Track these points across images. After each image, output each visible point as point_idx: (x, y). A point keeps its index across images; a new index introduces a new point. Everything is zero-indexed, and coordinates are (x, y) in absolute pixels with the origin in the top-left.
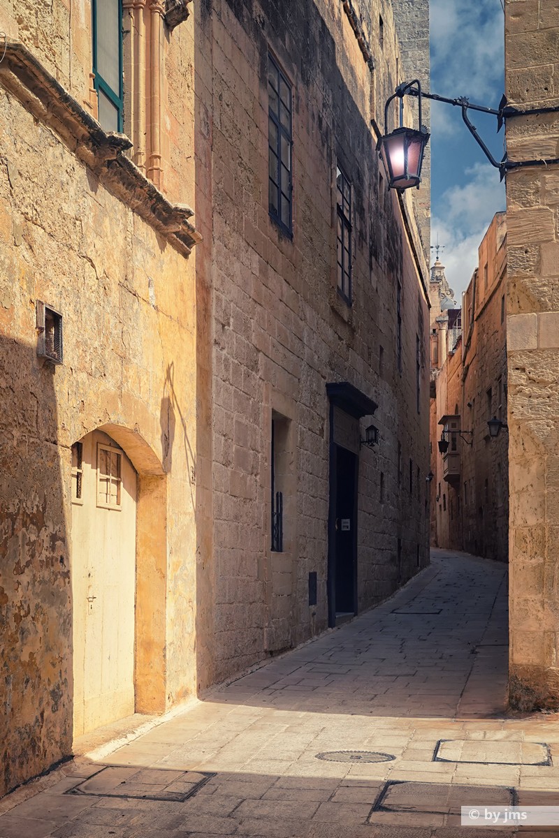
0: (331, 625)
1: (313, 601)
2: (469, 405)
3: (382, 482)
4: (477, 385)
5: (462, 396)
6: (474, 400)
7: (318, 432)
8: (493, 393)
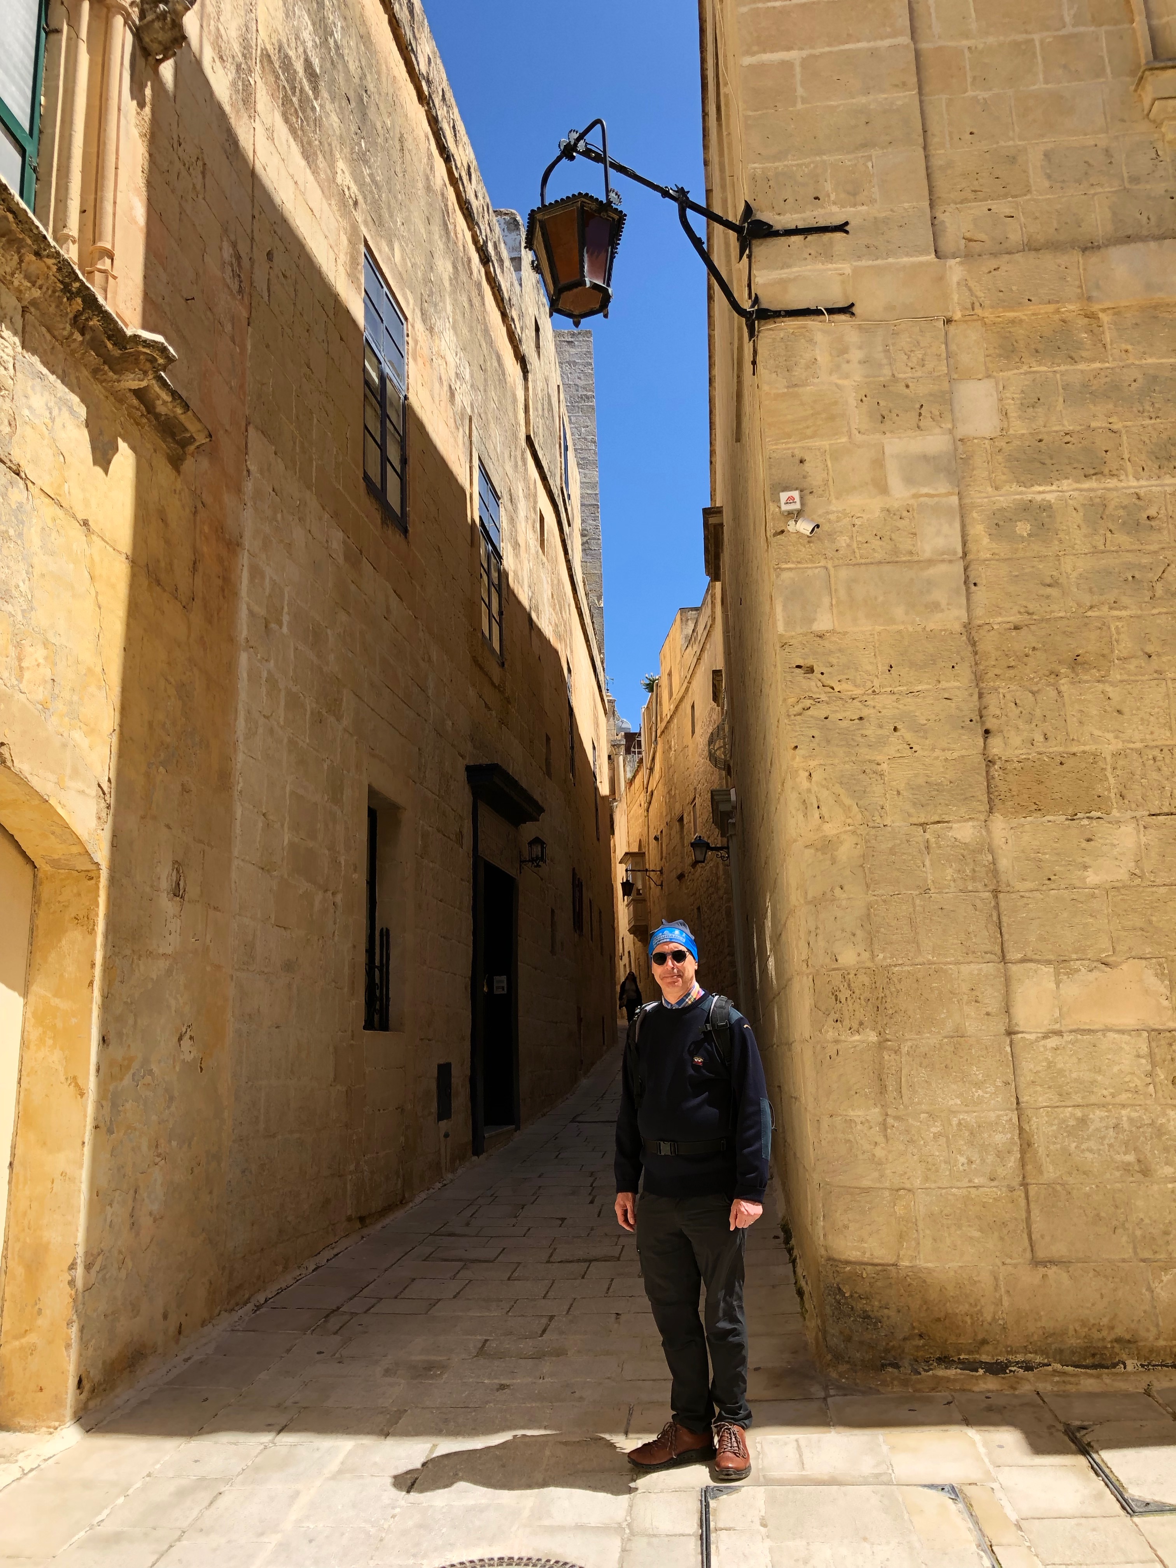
0: (477, 1152)
1: (444, 1113)
2: (656, 838)
3: (553, 924)
4: (664, 814)
5: (646, 828)
6: (662, 832)
7: (453, 837)
8: (685, 821)
